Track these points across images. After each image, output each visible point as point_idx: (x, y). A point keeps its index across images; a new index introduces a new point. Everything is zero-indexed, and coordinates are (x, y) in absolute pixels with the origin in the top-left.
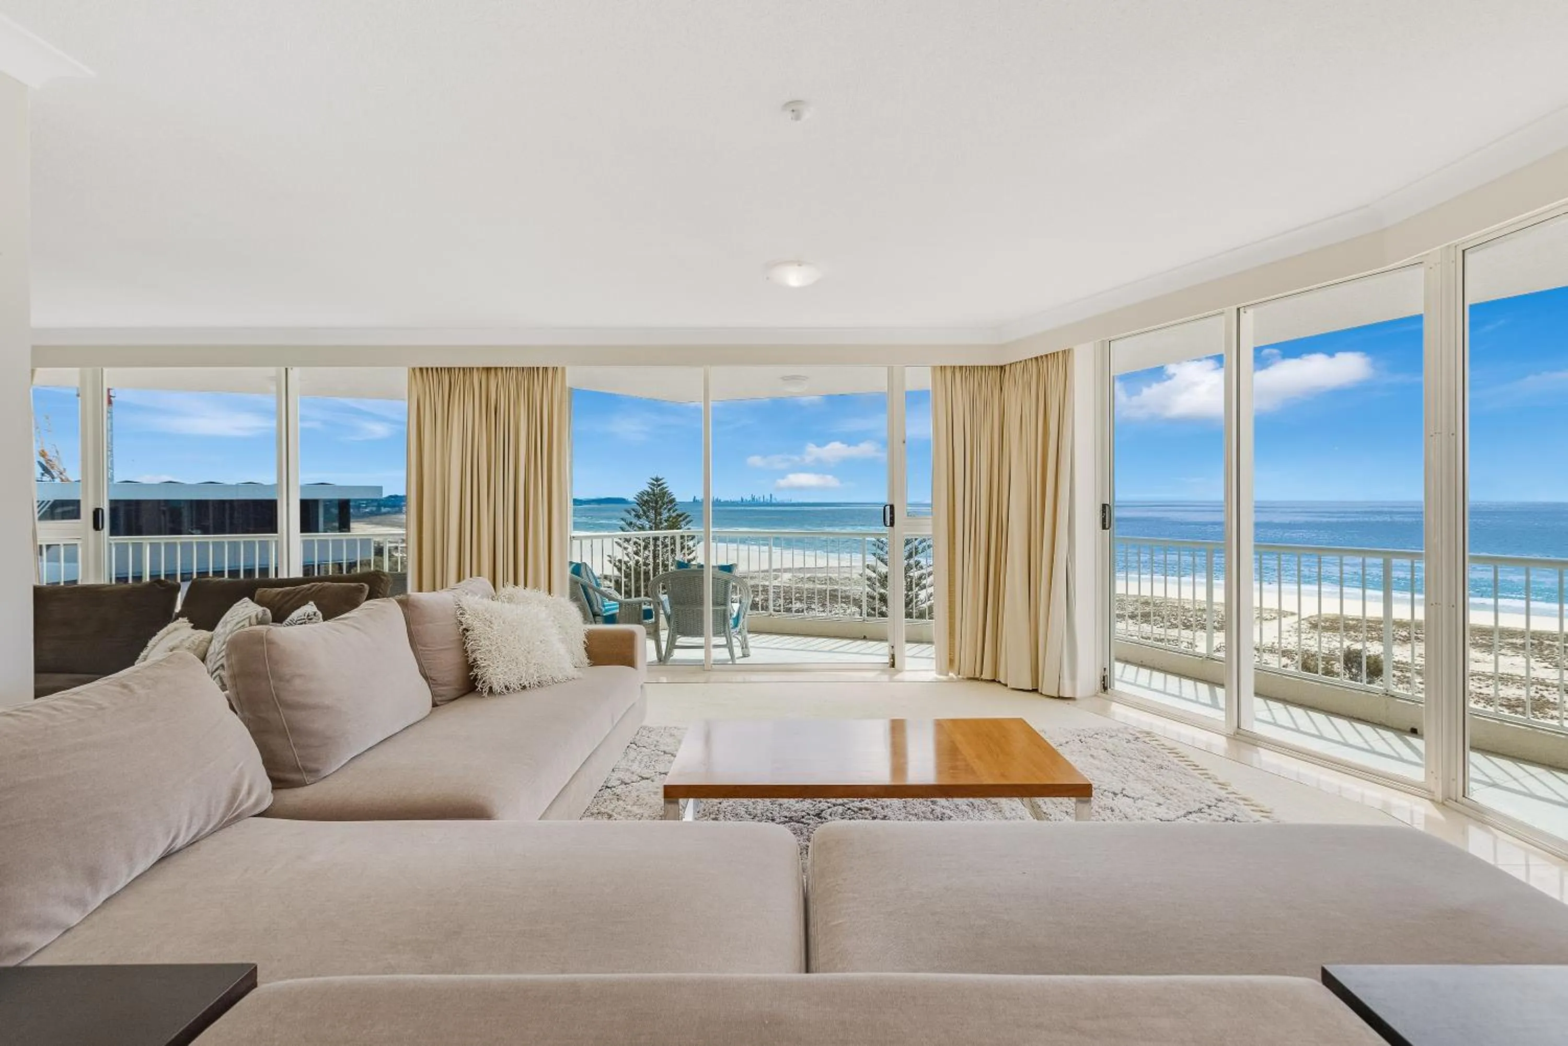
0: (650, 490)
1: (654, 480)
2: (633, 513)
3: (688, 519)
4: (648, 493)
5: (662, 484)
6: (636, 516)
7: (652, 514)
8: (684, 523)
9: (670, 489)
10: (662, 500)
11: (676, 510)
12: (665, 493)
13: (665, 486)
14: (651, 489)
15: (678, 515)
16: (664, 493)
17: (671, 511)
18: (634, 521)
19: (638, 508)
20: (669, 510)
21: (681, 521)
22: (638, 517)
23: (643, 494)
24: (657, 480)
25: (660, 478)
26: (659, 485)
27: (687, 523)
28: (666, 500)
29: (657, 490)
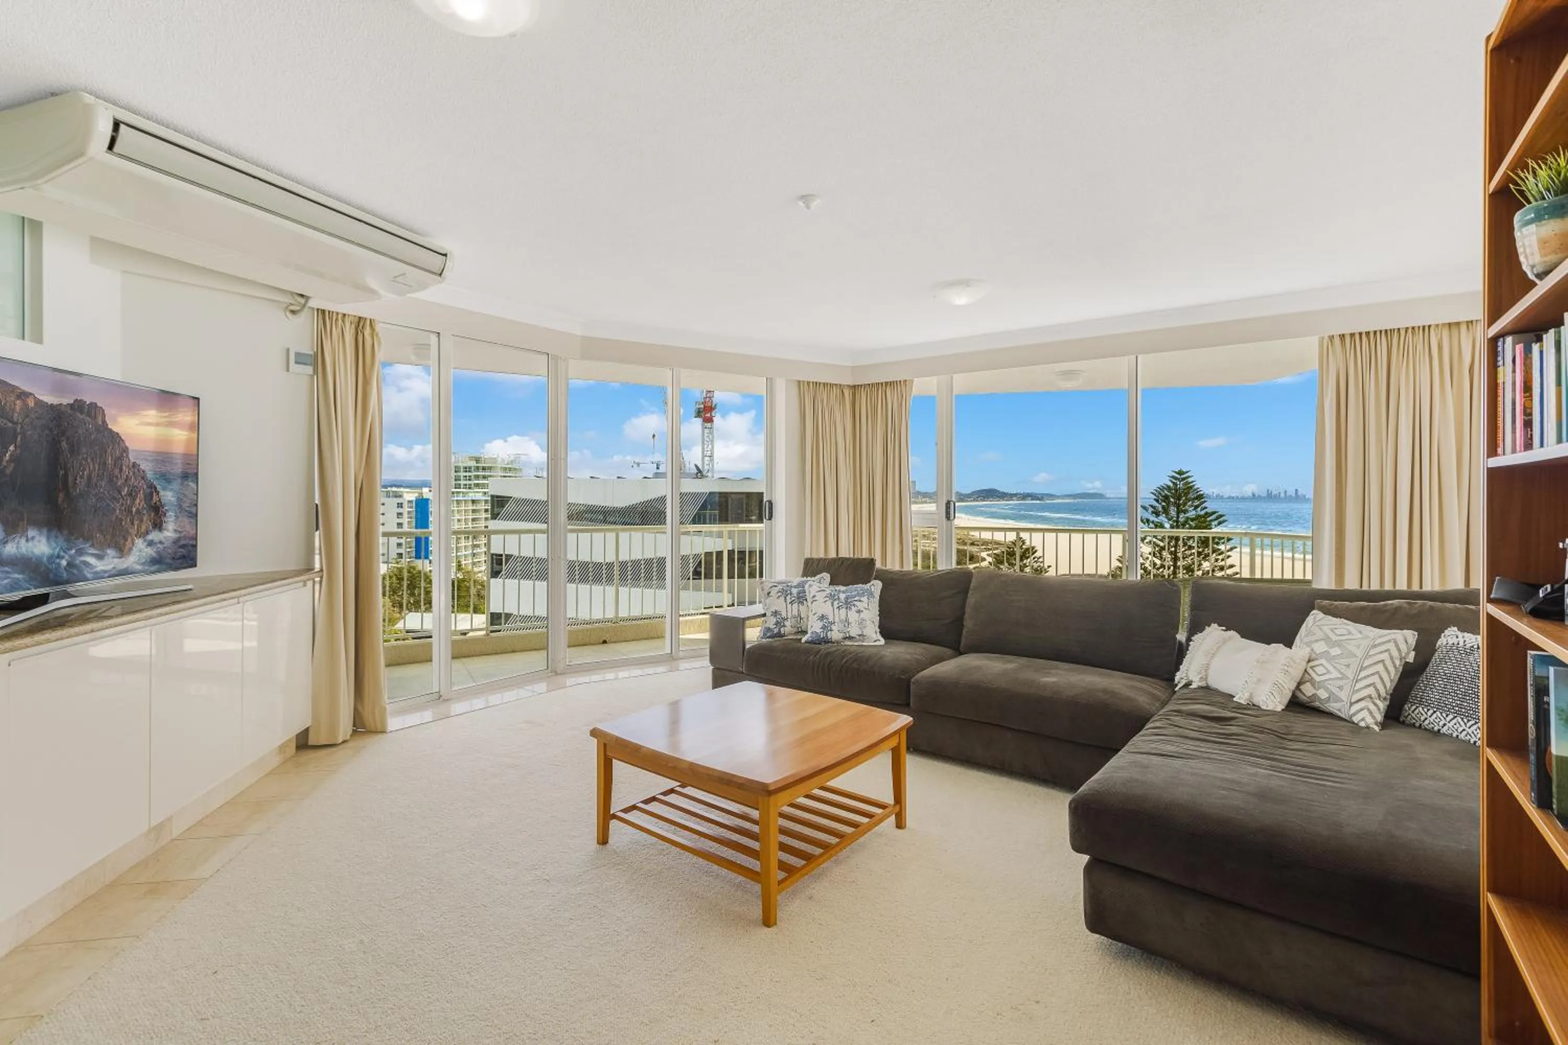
0: (1171, 485)
1: (1176, 472)
2: (1151, 509)
3: (1221, 519)
4: (1169, 488)
5: (1189, 477)
6: (1153, 512)
7: (1173, 511)
8: (1216, 523)
9: (1198, 485)
10: (1186, 494)
11: (1206, 508)
12: (1191, 487)
13: (1190, 480)
14: (1173, 483)
15: (1206, 513)
16: (1189, 488)
17: (1199, 509)
18: (1153, 518)
19: (1157, 504)
20: (1196, 507)
21: (1212, 521)
22: (1157, 514)
23: (1162, 489)
24: (1180, 473)
25: (1184, 470)
26: (1183, 479)
27: (1220, 523)
28: (1191, 496)
29: (1181, 485)
